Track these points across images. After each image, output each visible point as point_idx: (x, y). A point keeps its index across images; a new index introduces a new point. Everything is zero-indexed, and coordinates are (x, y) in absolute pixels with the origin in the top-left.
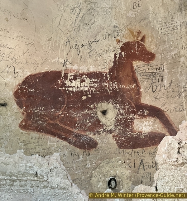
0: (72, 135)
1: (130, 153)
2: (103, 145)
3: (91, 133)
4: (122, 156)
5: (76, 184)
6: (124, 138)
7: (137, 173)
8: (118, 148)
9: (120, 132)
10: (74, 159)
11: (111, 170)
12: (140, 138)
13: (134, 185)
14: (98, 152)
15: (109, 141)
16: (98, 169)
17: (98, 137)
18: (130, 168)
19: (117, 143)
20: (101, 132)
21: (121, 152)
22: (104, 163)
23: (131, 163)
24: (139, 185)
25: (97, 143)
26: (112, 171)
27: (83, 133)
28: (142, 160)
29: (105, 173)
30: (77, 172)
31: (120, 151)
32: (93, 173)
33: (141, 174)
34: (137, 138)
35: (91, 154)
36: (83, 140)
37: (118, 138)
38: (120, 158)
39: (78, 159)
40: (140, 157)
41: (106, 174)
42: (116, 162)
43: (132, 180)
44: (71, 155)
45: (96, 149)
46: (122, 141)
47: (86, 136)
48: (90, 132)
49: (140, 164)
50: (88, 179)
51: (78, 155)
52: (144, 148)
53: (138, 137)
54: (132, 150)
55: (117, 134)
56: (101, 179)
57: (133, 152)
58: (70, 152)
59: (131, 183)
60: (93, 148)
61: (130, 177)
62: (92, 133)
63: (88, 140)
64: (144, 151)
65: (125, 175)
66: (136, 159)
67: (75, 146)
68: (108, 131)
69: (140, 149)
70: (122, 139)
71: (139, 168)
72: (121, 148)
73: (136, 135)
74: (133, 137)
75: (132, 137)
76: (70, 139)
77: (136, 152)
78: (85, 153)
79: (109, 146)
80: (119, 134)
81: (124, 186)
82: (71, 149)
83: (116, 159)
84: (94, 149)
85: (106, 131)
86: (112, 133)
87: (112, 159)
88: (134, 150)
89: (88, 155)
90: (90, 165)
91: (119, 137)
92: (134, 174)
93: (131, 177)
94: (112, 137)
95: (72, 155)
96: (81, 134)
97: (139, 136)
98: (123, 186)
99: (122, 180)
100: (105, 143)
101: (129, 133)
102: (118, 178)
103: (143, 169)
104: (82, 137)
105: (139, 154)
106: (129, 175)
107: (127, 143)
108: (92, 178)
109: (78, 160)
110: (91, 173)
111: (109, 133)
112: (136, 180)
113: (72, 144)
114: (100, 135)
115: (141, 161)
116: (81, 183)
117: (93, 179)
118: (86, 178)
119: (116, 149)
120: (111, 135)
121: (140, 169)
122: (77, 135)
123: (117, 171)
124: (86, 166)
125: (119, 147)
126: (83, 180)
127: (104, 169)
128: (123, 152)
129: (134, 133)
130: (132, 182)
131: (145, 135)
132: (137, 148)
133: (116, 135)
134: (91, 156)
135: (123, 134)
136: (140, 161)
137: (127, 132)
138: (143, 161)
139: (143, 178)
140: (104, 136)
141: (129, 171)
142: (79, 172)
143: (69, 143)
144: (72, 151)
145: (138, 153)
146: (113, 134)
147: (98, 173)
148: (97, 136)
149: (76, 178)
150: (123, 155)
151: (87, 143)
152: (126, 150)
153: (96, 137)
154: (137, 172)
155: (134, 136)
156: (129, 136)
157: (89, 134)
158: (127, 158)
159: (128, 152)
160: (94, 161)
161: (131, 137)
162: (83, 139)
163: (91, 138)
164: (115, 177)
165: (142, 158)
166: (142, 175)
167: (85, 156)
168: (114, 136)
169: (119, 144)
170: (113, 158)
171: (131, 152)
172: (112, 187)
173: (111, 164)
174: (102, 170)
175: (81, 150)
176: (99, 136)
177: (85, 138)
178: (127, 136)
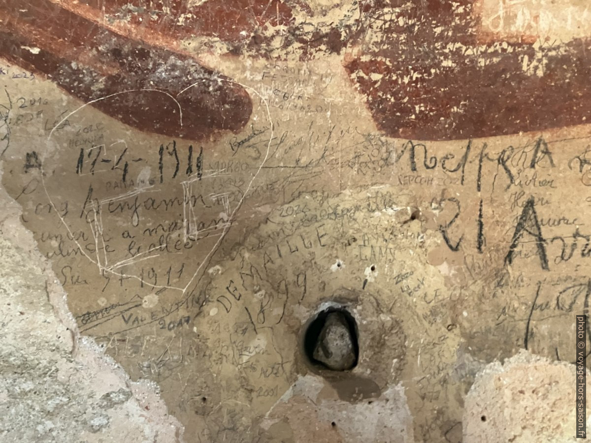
0: (94, 45)
1: (451, 164)
2: (286, 115)
3: (210, 46)
4: (403, 182)
5: (98, 340)
6: (416, 75)
7: (499, 285)
8: (375, 132)
9: (394, 43)
10: (95, 186)
11: (331, 259)
12: (520, 77)
13: (473, 354)
14: (254, 155)
15: (319, 92)
16: (247, 255)
17: (254, 69)
18: (455, 249)
19: (370, 106)
20: (277, 43)
21: (394, 156)
22: (288, 220)
23: (458, 221)
24: (508, 354)
25: (250, 103)
26: (334, 267)
27: (160, 42)
28: (531, 203)
29: (291, 278)
30: (112, 270)
31: (389, 152)
32: (211, 279)
33: (522, 292)
34: (498, 75)
35: (205, 162)
36: (160, 81)
37: (376, 77)
38: (384, 188)
39: (126, 188)
40: (513, 188)
41: (296, 283)
42: (360, 215)
43: (466, 324)
44: (81, 161)
45: (241, 137)
46: (407, 93)
47: (182, 57)
48: (205, 39)
49: (520, 227)
50: (182, 313)
51: (122, 165)
52: (546, 136)
53: (504, 71)
54: (465, 142)
55: (375, 54)
56: (262, 311)
57: (472, 154)
58: (72, 143)
59: (454, 341)
60: (220, 127)
61: (453, 308)
62: (221, 47)
63: (189, 83)
64: (547, 152)
65: (420, 293)
66: (492, 201)
67: (106, 112)
68: (318, 38)
69: (521, 139)
70: (406, 80)
71: (510, 253)
72: (394, 134)
73: (495, 60)
74: (473, 68)
75: (468, 68)
76: (74, 65)
77: (494, 153)
78: (166, 157)
79: (320, 121)
80: (385, 53)
81: (409, 358)
82: (78, 127)
83: (364, 194)
84: (228, 138)
85: (308, 38)
86: (343, 50)
87: (338, 195)
88: (478, 142)
89: (189, 170)
90: (202, 225)
91: (388, 70)
92: (476, 288)
93: (455, 305)
94: (340, 70)
95: (87, 161)
96: (151, 42)
97: (511, 62)
98: (401, 357)
99: (397, 323)
100: (300, 103)
101: (450, 46)
102: (371, 309)
103: (535, 258)
104: (156, 66)
105: (514, 171)
106: (445, 293)
107: (434, 103)
108: (205, 308)
109: (122, 197)
110: (205, 273)
111: (323, 47)
112: (493, 325)
113: (86, 100)
114: (267, 56)
115: (525, 212)
116: (137, 332)
117: (213, 312)
118: (168, 306)
119: (368, 137)
120: (337, 62)
121: (516, 261)
122: (126, 49)
123: (368, 270)
124: (174, 235)
125: (382, 127)
126: (147, 316)
127: (284, 250)
128: (407, 155)
129: (483, 48)
130: (463, 335)
131: (551, 59)
132: (498, 131)
133: (365, 59)
134: (209, 175)
135: (411, 53)
136: (519, 211)
137: (438, 45)
138: (538, 208)
139: (537, 313)
140: (291, 64)
141: (444, 268)
142: (123, 270)
143: (67, 88)
144: (86, 136)
145: (502, 161)
146: (351, 52)
147: (248, 280)
148: (249, 62)
149: (102, 302)
150: (410, 173)
151: (185, 101)
152: (428, 144)
153: (244, 69)
154: (499, 279)
155: (482, 62)
156: (447, 63)
157: (198, 50)
158: (434, 189)
159: (440, 155)
160: (227, 205)
161: (463, 71)
162: (162, 72)
163: (210, 72)
164: (356, 301)
165: (531, 191)
166: (526, 293)
167: (169, 171)
168: (352, 66)
169: (383, 111)
170: (347, 192)
171: (459, 157)
172: (331, 362)
173: (329, 224)
174: (270, 260)
175: (142, 135)
176: (262, 61)
177: (174, 67)
178: (437, 65)
